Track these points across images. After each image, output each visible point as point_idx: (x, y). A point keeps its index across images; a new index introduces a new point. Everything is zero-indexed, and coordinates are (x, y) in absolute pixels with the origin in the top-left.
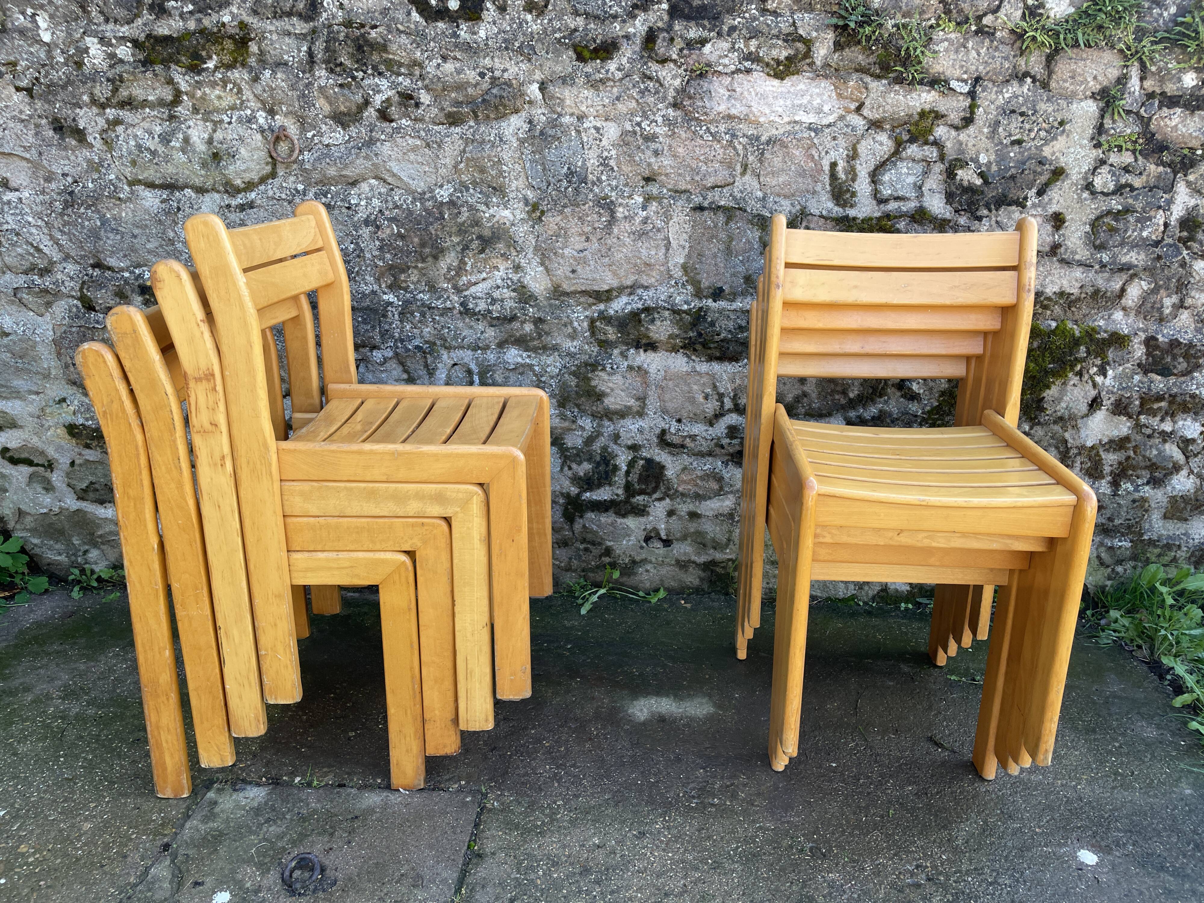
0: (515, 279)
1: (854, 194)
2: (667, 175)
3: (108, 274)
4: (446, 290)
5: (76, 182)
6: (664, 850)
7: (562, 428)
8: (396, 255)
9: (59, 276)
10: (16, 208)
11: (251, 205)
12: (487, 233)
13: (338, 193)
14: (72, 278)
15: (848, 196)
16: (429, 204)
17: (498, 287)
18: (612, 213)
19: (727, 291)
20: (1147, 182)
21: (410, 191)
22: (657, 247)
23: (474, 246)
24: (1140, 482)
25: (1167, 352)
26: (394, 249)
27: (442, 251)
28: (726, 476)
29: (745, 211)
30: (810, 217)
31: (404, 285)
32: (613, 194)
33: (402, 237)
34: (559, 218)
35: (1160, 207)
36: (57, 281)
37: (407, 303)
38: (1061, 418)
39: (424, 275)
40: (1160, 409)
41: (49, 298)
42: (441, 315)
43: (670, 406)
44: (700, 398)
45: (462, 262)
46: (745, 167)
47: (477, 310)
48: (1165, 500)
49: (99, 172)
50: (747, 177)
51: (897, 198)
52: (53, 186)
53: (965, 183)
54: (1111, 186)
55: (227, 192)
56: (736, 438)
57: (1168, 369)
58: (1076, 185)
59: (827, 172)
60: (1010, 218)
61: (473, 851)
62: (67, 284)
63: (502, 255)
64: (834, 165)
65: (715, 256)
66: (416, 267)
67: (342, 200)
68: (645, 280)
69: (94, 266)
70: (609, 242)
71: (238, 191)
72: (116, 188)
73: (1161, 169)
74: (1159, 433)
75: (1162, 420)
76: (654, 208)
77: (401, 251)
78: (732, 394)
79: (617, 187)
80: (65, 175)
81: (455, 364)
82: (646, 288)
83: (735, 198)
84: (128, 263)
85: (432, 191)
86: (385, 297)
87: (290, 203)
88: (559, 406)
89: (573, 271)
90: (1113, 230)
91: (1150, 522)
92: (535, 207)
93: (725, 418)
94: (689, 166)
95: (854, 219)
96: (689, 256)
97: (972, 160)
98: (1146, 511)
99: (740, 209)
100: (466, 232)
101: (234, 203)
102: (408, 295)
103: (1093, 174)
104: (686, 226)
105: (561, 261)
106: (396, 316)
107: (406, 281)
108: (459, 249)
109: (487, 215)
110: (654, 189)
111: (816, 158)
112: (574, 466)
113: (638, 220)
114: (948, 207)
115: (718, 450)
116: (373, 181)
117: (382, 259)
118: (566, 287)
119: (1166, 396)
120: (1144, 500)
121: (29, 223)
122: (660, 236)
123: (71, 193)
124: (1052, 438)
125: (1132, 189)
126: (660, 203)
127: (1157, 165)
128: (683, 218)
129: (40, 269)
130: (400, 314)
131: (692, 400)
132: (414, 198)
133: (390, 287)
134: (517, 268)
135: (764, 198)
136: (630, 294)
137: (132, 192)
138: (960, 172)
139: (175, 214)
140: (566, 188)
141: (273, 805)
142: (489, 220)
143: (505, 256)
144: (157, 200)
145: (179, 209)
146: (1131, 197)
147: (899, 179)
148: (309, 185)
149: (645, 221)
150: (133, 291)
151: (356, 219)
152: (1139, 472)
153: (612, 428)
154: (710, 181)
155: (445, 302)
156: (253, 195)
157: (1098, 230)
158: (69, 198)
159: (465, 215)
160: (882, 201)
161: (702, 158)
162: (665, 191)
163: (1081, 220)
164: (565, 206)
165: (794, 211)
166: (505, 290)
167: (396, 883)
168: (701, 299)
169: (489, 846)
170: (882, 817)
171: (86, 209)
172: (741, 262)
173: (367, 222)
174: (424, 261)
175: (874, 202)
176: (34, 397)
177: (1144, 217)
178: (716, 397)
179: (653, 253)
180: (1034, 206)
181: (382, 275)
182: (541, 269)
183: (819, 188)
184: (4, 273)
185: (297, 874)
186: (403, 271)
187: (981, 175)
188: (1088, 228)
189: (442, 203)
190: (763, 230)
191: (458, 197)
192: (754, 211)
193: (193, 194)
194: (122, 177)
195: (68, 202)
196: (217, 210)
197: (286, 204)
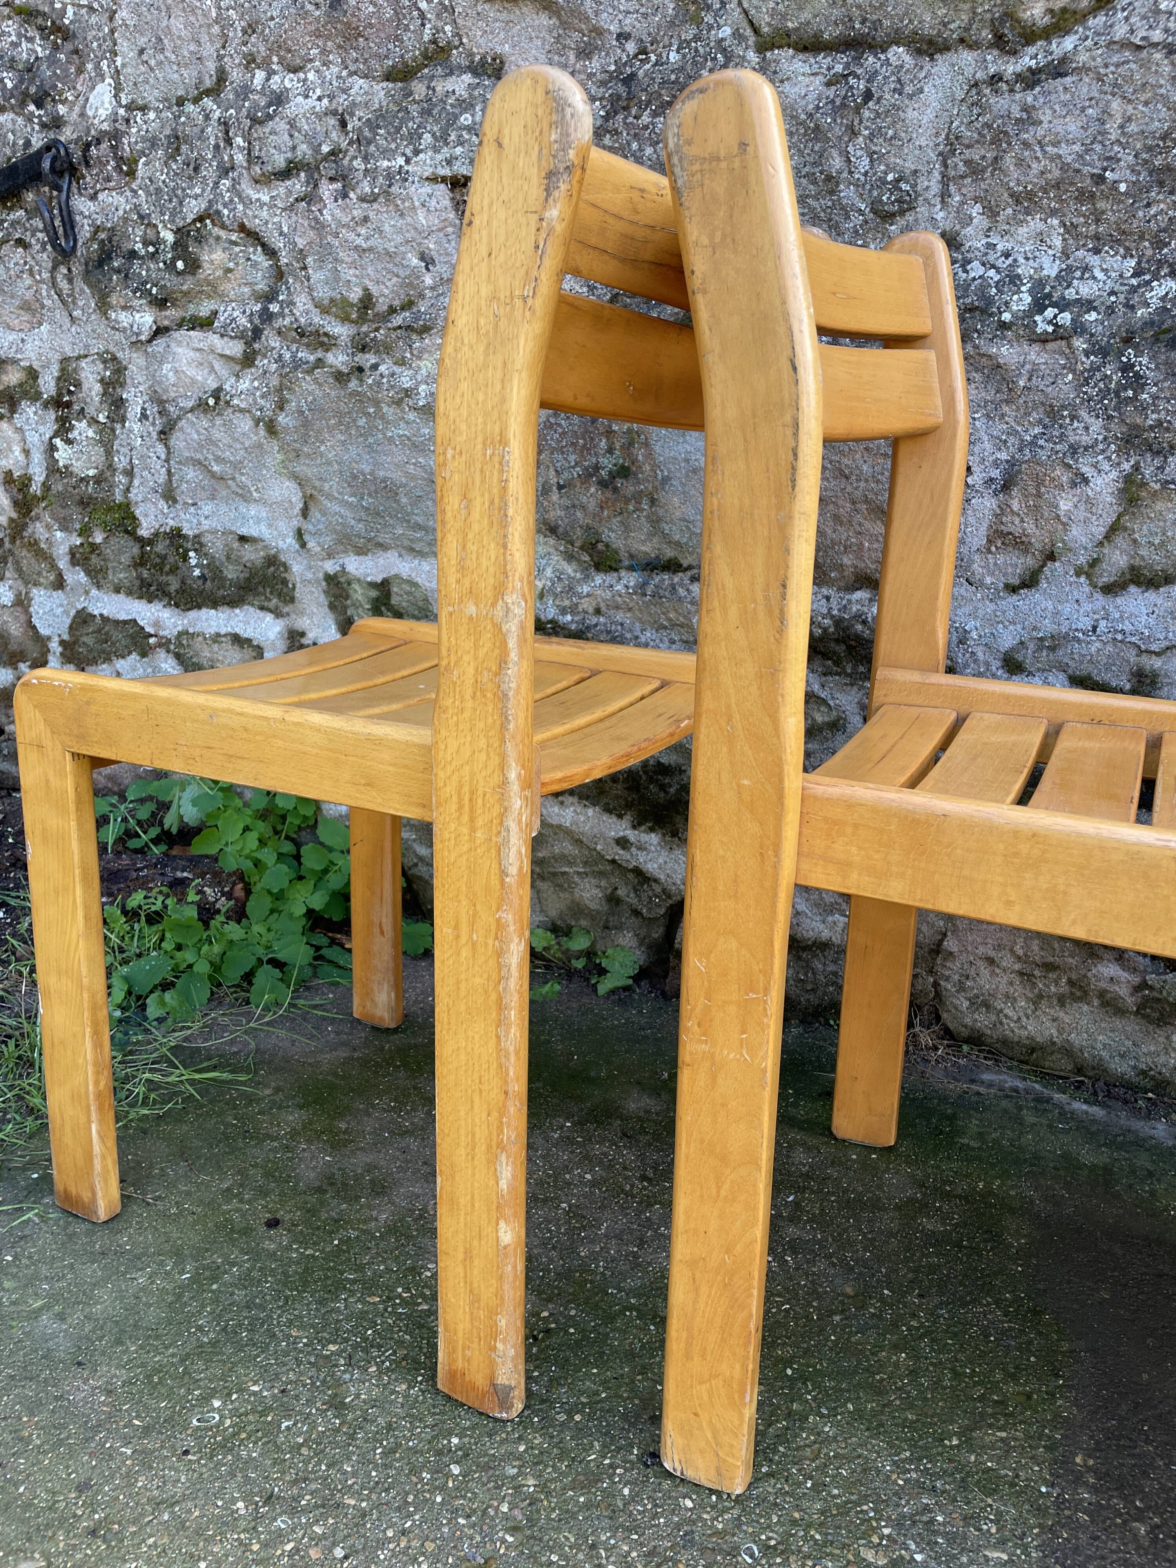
5: (644, 51)
11: (1060, 69)
49: (699, 22)
52: (595, 66)
55: (998, 42)
71: (1030, 36)
80: (623, 37)
101: (1011, 68)
123: (629, 79)
137: (763, 68)
139: (857, 110)
144: (818, 80)
145: (868, 96)
156: (1069, 43)
158: (622, 90)
171: (655, 116)
193: (907, 58)
194: (749, 32)
195: (619, 97)
196: (960, 95)
197: (1158, 56)
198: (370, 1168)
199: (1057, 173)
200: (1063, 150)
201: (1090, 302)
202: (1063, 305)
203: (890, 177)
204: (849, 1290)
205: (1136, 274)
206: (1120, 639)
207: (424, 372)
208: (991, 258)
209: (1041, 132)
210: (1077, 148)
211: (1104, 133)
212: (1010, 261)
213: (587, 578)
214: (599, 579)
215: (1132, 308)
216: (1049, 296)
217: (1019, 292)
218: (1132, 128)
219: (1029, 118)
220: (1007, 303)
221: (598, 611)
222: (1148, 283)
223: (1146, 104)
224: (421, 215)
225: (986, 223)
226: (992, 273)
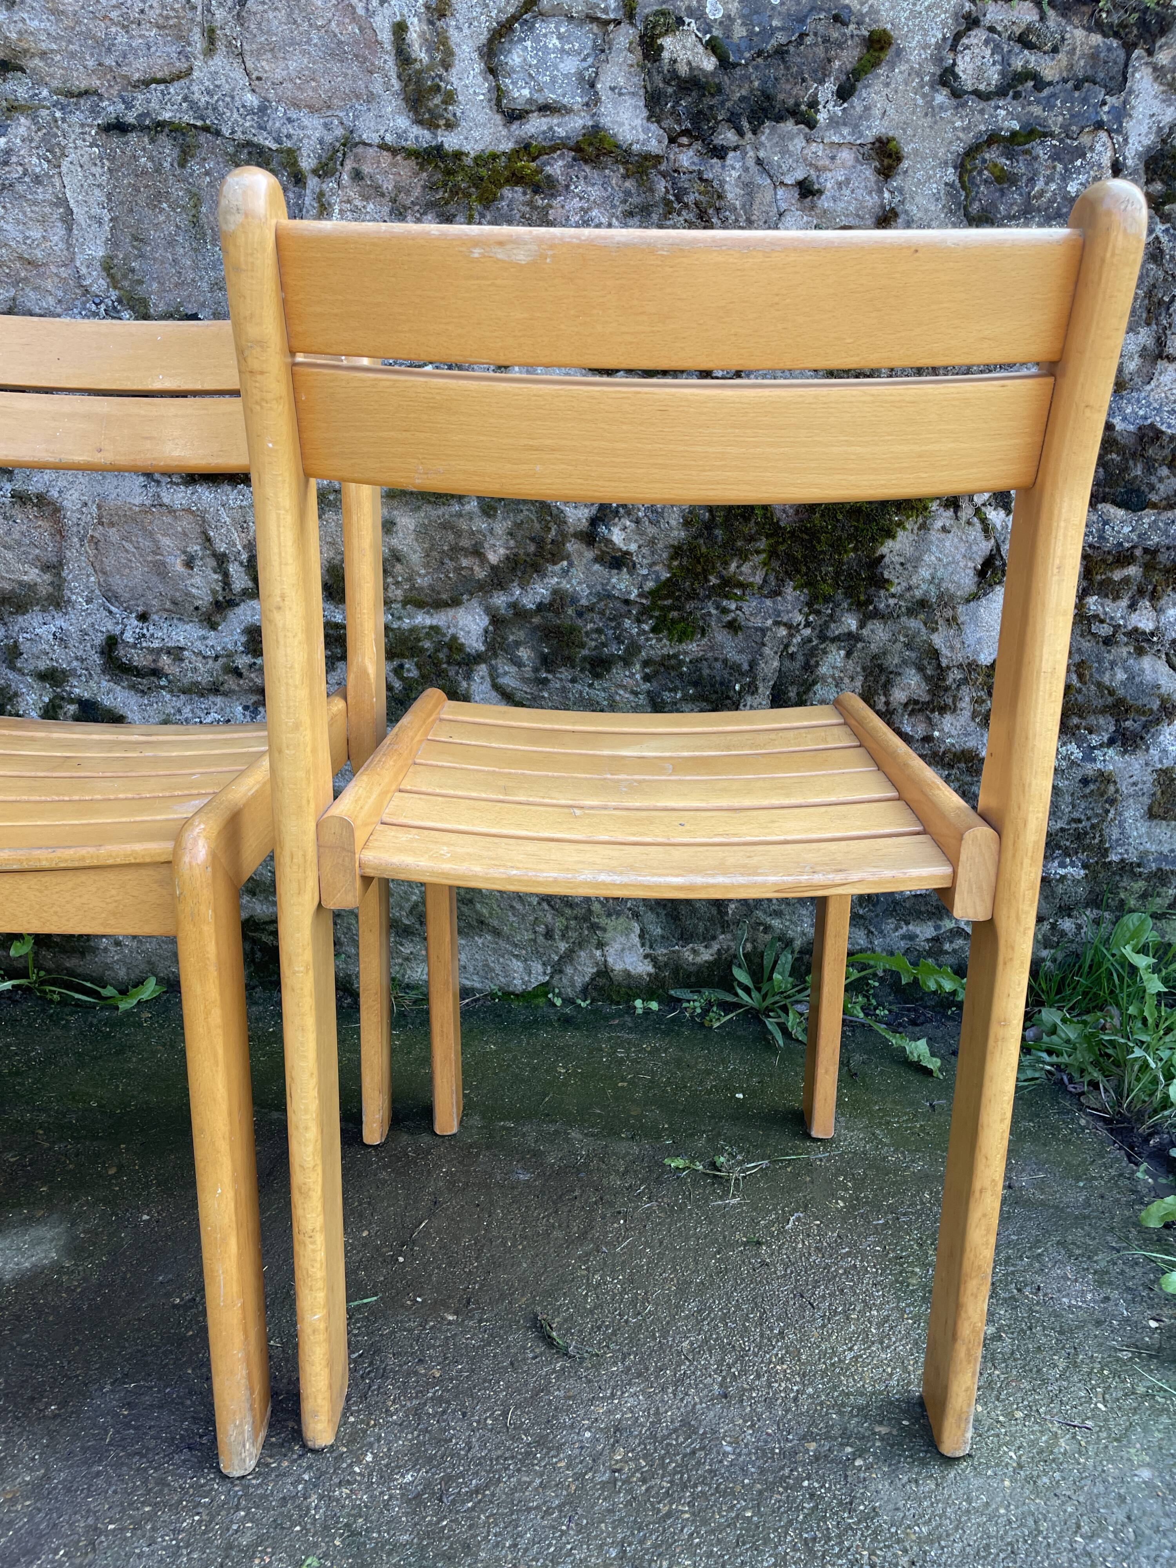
1: (450, 98)
2: (43, 54)
15: (437, 100)
20: (1070, 67)
22: (43, 220)
24: (1095, 740)
25: (1134, 455)
29: (218, 133)
30: (360, 149)
35: (1099, 125)
38: (923, 604)
40: (1126, 580)
43: (118, 583)
44: (178, 566)
46: (210, 35)
48: (1150, 778)
50: (219, 61)
51: (546, 109)
53: (683, 70)
54: (994, 76)
57: (1138, 492)
58: (919, 74)
59: (388, 47)
60: (784, 152)
64: (400, 29)
65: (171, 243)
73: (1096, 39)
74: (1129, 634)
75: (1133, 607)
76: (22, 131)
78: (244, 557)
83: (193, 106)
90: (1004, 179)
91: (1121, 825)
93: (240, 610)
94: (89, 35)
95: (458, 155)
96: (113, 242)
97: (691, 12)
98: (1112, 802)
99: (206, 129)
103: (953, 48)
104: (97, 170)
110: (20, 87)
111: (360, 11)
114: (654, 127)
115: (231, 683)
119: (1138, 552)
120: (1105, 778)
122: (41, 193)
124: (908, 646)
125: (1040, 84)
126: (34, 119)
127: (1089, 30)
128: (86, 151)
131: (160, 570)
135: (263, 109)
138: (667, 42)
146: (1038, 102)
147: (542, 61)
152: (1092, 720)
154: (137, 69)
157: (972, 180)
160: (513, 116)
161: (114, 15)
162: (45, 93)
163: (935, 156)
165: (329, 139)
175: (498, 118)
177: (1068, 149)
178: (212, 562)
179: (36, 235)
180: (834, 123)
183: (377, 87)
187: (713, 46)
188: (951, 175)
192: (239, 135)
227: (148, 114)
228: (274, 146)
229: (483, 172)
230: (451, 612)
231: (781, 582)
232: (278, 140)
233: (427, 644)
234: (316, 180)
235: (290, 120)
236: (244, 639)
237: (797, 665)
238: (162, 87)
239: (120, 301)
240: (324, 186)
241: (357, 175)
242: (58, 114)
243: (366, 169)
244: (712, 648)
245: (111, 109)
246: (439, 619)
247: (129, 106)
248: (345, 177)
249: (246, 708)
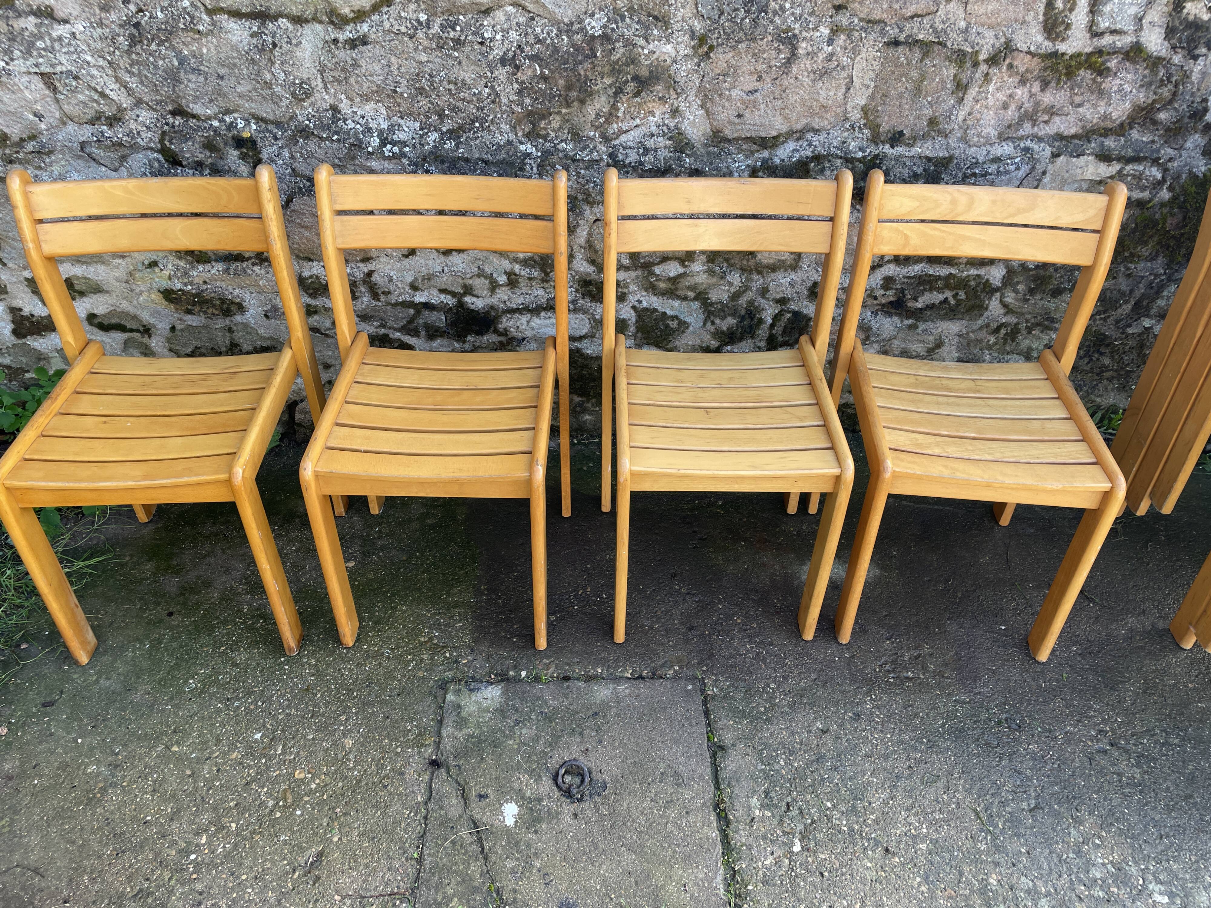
0: (672, 125)
1: (1068, 26)
3: (192, 122)
4: (592, 139)
5: (141, 10)
6: (882, 731)
7: (708, 283)
8: (537, 99)
9: (133, 126)
10: (70, 44)
11: (364, 41)
12: (644, 72)
13: (468, 25)
14: (148, 128)
15: (1062, 28)
16: (578, 38)
17: (652, 135)
18: (794, 49)
19: (907, 135)
21: (554, 22)
22: (838, 87)
23: (629, 89)
26: (536, 92)
27: (591, 94)
28: (875, 326)
29: (945, 46)
30: (1015, 53)
31: (543, 132)
32: (797, 26)
33: (544, 78)
34: (731, 55)
36: (131, 131)
37: (547, 154)
39: (567, 121)
41: (125, 151)
42: (587, 168)
45: (614, 108)
47: (627, 162)
50: (952, 5)
51: (1114, 32)
52: (113, 16)
53: (1191, 18)
55: (332, 22)
56: (891, 289)
61: (714, 744)
62: (143, 135)
63: (660, 99)
65: (901, 96)
66: (559, 113)
67: (474, 34)
68: (816, 123)
69: (174, 113)
70: (786, 83)
71: (346, 21)
72: (192, 18)
76: (841, 42)
77: (544, 94)
79: (801, 17)
81: (598, 220)
82: (817, 131)
83: (935, 31)
84: (216, 109)
85: (581, 21)
86: (522, 148)
87: (411, 38)
88: (708, 262)
89: (740, 116)
92: (702, 40)
93: (882, 269)
95: (1063, 54)
96: (872, 97)
99: (940, 43)
100: (620, 72)
101: (342, 37)
102: (548, 144)
104: (875, 63)
105: (727, 104)
106: (535, 169)
107: (545, 129)
108: (611, 92)
109: (646, 51)
110: (843, 19)
112: (718, 321)
113: (821, 56)
114: (1166, 43)
115: (870, 301)
116: (510, 9)
117: (520, 104)
118: (728, 133)
121: (88, 63)
122: (843, 74)
123: (137, 25)
126: (849, 36)
128: (873, 53)
129: (108, 118)
130: (539, 166)
132: (560, 31)
133: (527, 136)
134: (675, 112)
135: (967, 29)
136: (798, 139)
137: (214, 24)
139: (271, 51)
140: (743, 19)
141: (514, 705)
142: (647, 57)
143: (663, 100)
144: (246, 33)
145: (275, 45)
147: (1121, 10)
148: (435, 14)
149: (829, 58)
150: (226, 144)
151: (491, 57)
153: (761, 281)
154: (910, 10)
155: (591, 152)
156: (365, 28)
158: (135, 31)
159: (620, 52)
160: (1096, 35)
162: (856, 21)
164: (739, 42)
165: (998, 45)
166: (660, 139)
167: (660, 782)
168: (876, 144)
169: (728, 738)
170: (1057, 681)
171: (158, 45)
172: (929, 103)
173: (503, 61)
174: (568, 106)
175: (1088, 36)
176: (120, 261)
179: (832, 93)
181: (519, 122)
182: (702, 112)
183: (1030, 18)
184: (65, 124)
185: (568, 778)
186: (543, 117)
189: (593, 37)
190: (960, 67)
191: (613, 30)
192: (955, 46)
193: (289, 25)
194: (199, 4)
195: (135, 36)
196: (320, 46)
197: (406, 39)
198: (198, 577)
199: (375, 88)
200: (375, 79)
201: (405, 142)
202: (394, 143)
203: (297, 82)
204: (404, 558)
205: (421, 129)
206: (453, 273)
207: (56, 172)
208: (356, 118)
209: (363, 71)
210: (381, 78)
211: (391, 71)
212: (365, 120)
213: (193, 268)
214: (201, 267)
215: (423, 145)
216: (386, 138)
217: (373, 137)
218: (403, 70)
219: (356, 65)
220: (369, 143)
221: (205, 282)
222: (427, 133)
223: (406, 60)
224: (27, 93)
225: (350, 103)
226: (358, 126)
227: (911, 36)
228: (970, 50)
229: (1073, 63)
230: (988, 268)
231: (1157, 256)
232: (973, 47)
233: (972, 283)
234: (986, 66)
235: (978, 34)
236: (881, 282)
237: (1153, 291)
238: (920, 19)
239: (865, 125)
240: (990, 70)
241: (1010, 66)
242: (863, 35)
243: (1015, 63)
244: (1115, 285)
245: (891, 32)
246: (982, 271)
247: (901, 31)
248: (1005, 67)
249: (872, 313)
